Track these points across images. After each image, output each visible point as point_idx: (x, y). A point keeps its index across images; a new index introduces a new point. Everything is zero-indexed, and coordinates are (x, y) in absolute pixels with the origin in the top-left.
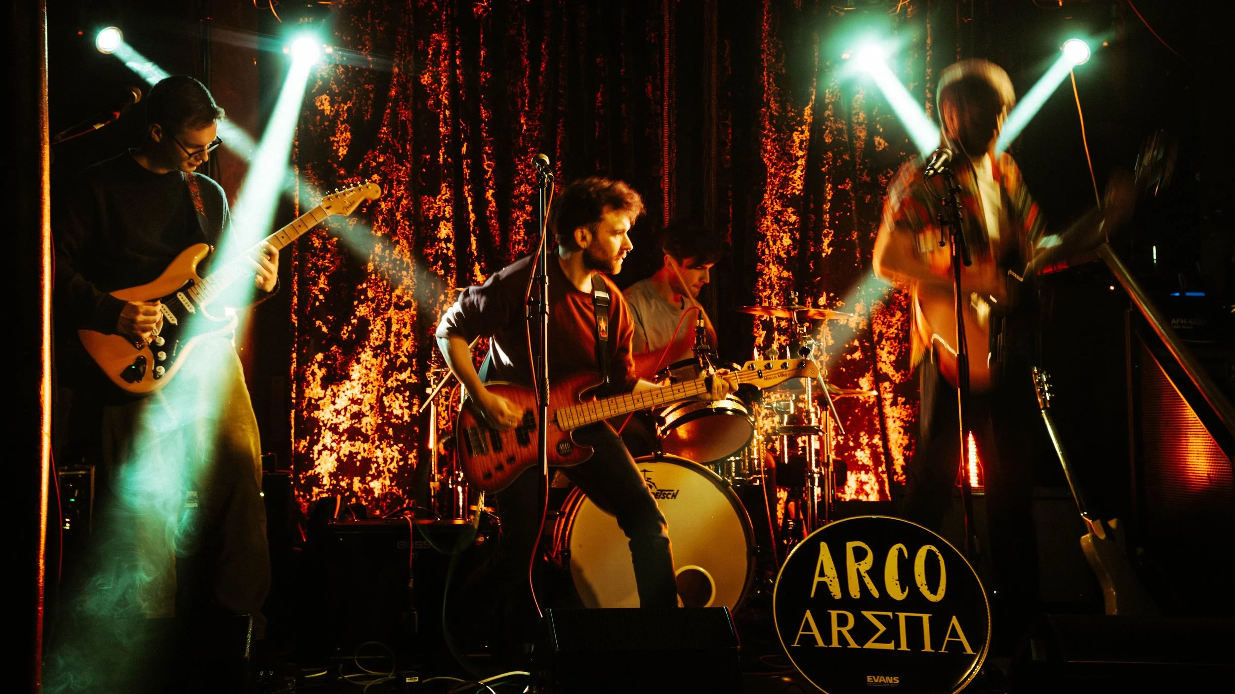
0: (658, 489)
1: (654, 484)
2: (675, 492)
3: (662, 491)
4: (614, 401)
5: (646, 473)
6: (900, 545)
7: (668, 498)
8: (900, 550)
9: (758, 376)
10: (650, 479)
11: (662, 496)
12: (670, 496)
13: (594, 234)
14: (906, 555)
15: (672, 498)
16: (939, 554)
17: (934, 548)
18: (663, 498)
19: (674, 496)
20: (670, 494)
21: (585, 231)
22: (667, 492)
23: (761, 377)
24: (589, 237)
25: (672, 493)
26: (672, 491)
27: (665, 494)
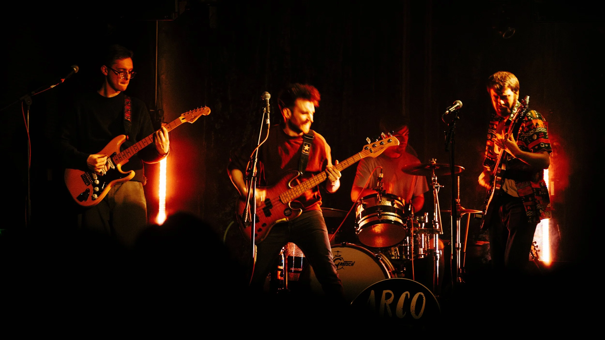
0: (345, 261)
1: (342, 258)
2: (353, 262)
3: (346, 262)
4: (305, 184)
5: (339, 253)
6: (407, 292)
7: (349, 266)
8: (407, 295)
9: (370, 152)
10: (341, 256)
11: (346, 264)
12: (350, 264)
13: (292, 112)
14: (409, 297)
15: (351, 266)
16: (424, 297)
17: (422, 294)
18: (347, 265)
19: (353, 265)
20: (350, 263)
21: (288, 110)
22: (349, 263)
23: (372, 152)
24: (290, 114)
25: (351, 263)
26: (352, 262)
27: (348, 263)
